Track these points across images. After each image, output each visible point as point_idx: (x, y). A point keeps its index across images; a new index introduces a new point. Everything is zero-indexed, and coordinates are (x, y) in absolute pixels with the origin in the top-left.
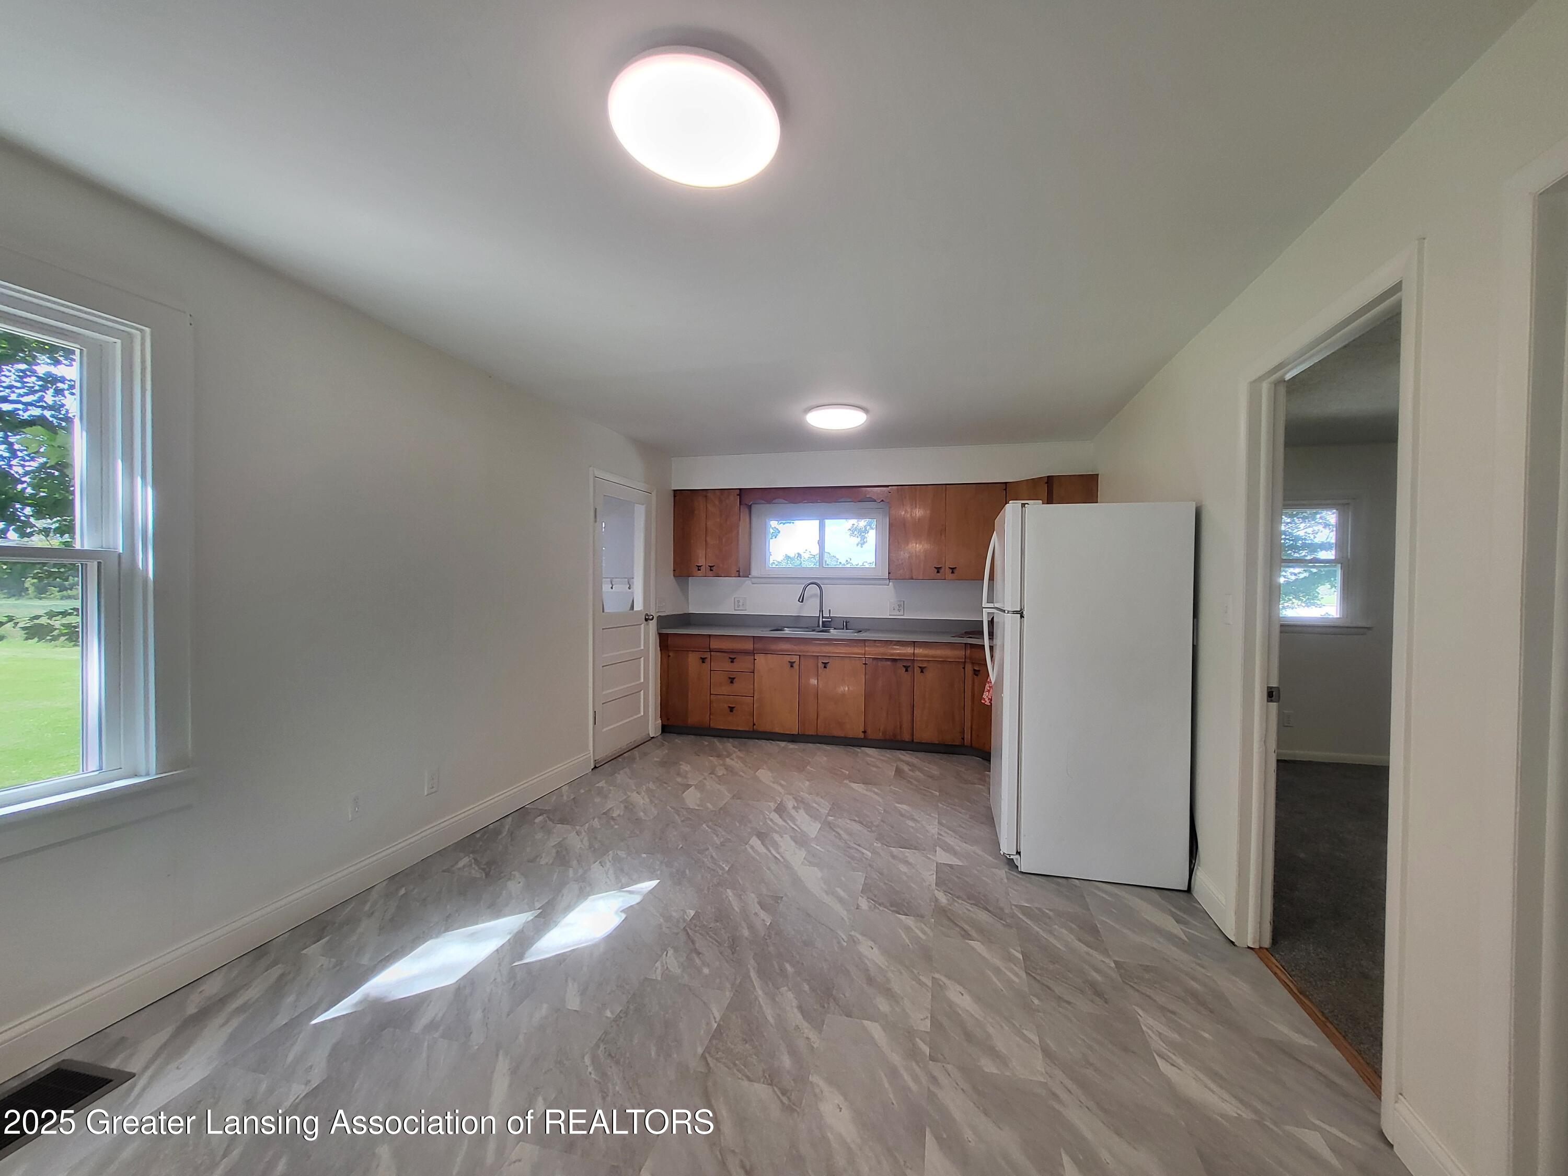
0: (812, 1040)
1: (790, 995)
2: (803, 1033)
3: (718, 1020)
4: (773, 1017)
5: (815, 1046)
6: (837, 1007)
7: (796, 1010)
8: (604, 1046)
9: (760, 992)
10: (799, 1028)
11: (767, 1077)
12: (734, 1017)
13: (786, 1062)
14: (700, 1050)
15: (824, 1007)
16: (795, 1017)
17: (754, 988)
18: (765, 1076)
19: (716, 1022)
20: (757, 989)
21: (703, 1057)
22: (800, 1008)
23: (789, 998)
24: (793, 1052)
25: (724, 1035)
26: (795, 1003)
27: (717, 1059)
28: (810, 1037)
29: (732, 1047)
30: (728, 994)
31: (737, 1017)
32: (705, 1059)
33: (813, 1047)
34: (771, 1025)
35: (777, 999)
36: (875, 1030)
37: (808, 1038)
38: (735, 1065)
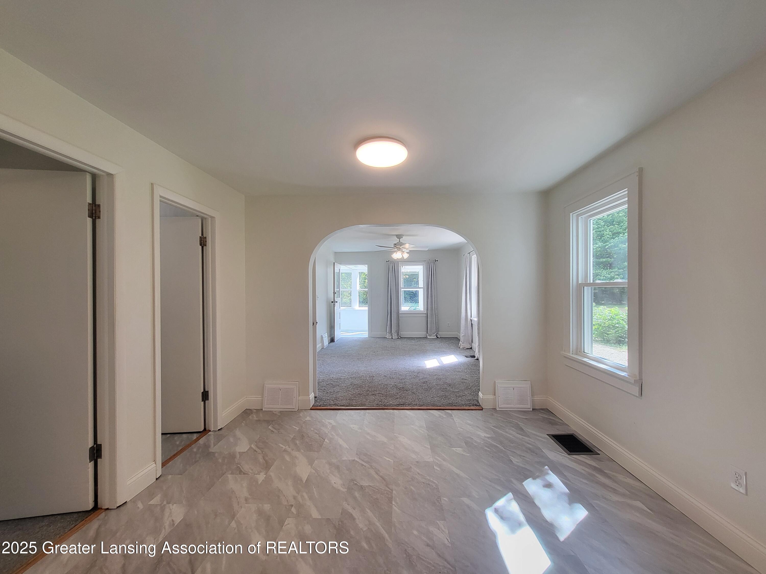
0: (346, 504)
1: (361, 526)
2: (351, 507)
3: (393, 506)
4: (368, 512)
5: (345, 502)
6: (334, 523)
7: (356, 517)
8: (434, 487)
9: (378, 524)
10: (353, 509)
11: (363, 488)
12: (386, 508)
13: (357, 494)
14: (394, 492)
15: (341, 522)
16: (356, 514)
17: (382, 526)
18: (364, 488)
19: (394, 504)
20: (380, 526)
21: (392, 490)
22: (354, 519)
23: (361, 524)
24: (355, 498)
25: (387, 500)
26: (357, 521)
27: (386, 490)
28: (348, 506)
29: (381, 496)
30: (394, 520)
31: (385, 508)
32: (391, 490)
33: (346, 501)
34: (367, 508)
35: (368, 522)
36: (315, 514)
37: (348, 505)
38: (377, 489)
